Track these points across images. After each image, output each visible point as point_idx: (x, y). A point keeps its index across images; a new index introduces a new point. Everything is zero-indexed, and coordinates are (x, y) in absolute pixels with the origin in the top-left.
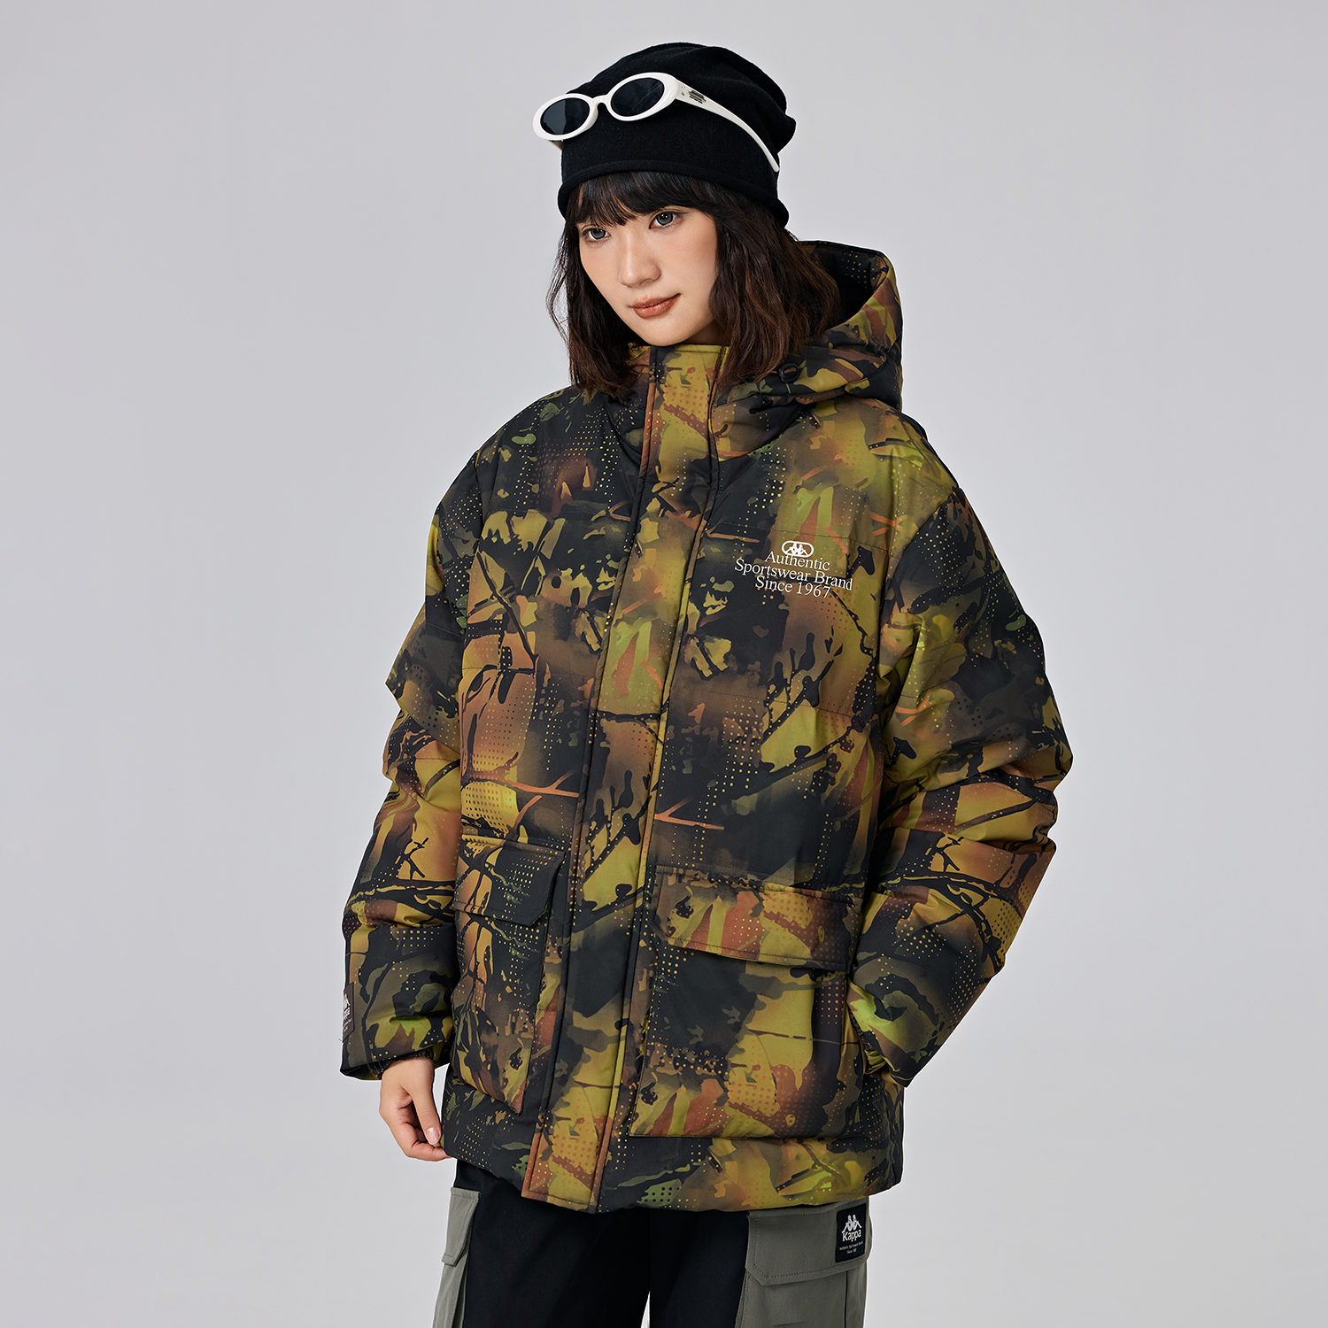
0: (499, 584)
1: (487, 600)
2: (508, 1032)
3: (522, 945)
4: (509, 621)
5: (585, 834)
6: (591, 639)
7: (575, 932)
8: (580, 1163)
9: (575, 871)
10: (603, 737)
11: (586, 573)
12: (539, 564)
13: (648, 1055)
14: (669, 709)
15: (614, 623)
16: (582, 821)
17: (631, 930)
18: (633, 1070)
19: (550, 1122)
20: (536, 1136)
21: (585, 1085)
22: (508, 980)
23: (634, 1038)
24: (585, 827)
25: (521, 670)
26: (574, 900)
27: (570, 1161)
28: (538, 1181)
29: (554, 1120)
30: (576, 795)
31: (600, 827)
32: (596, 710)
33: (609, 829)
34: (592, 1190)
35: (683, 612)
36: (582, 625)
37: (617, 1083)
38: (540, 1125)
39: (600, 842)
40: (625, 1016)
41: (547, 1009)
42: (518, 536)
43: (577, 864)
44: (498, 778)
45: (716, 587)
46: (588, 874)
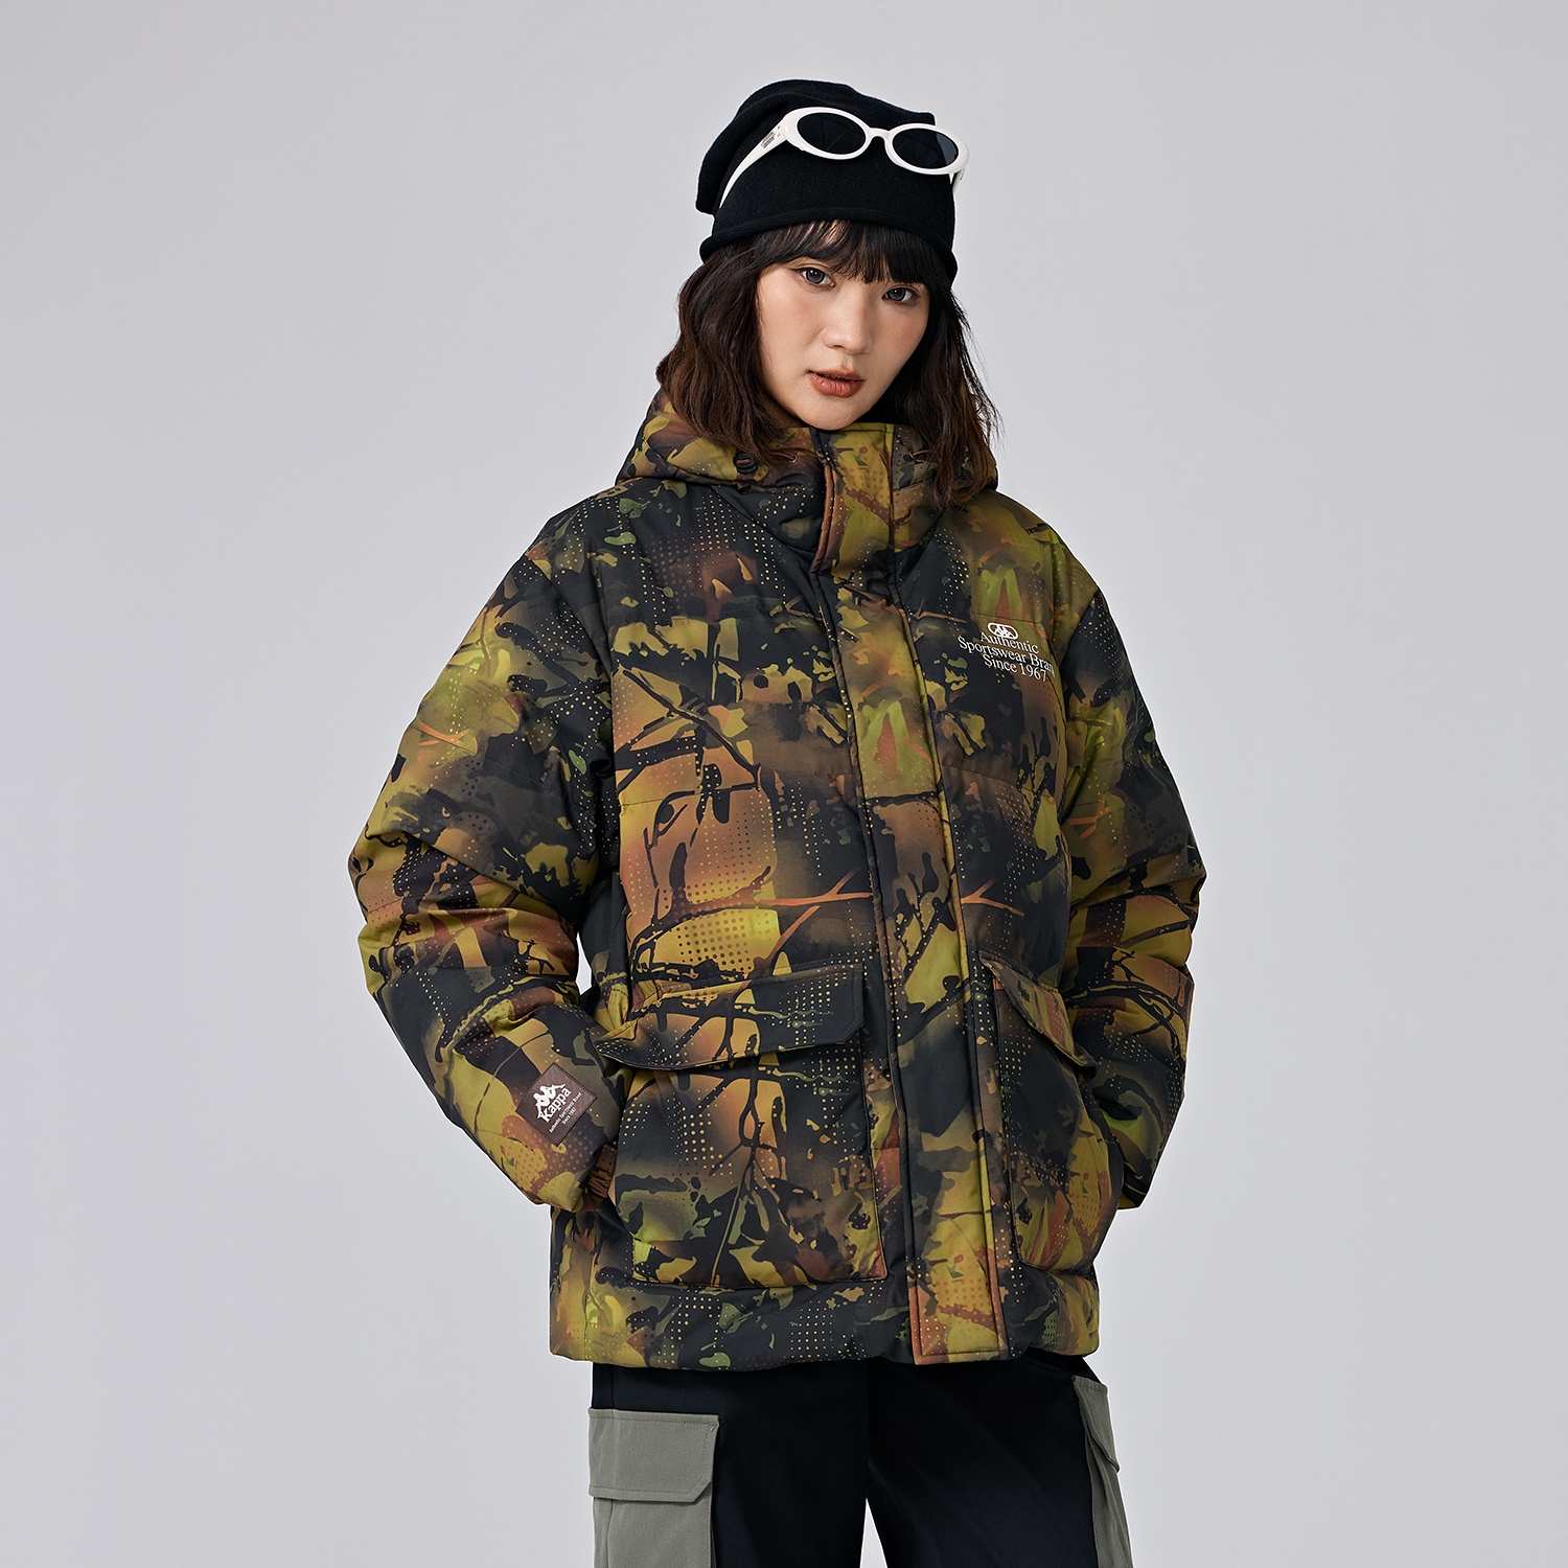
0: (676, 698)
1: (663, 718)
2: (837, 1190)
3: (835, 1079)
4: (707, 735)
5: (891, 930)
6: (830, 731)
7: (903, 1044)
8: (974, 1305)
9: (890, 974)
10: (883, 824)
11: (796, 665)
12: (723, 669)
13: (1013, 1167)
14: (945, 789)
15: (855, 707)
16: (884, 919)
17: (965, 1029)
18: (1003, 1186)
19: (924, 1270)
20: (911, 1291)
21: (953, 1216)
22: (822, 1126)
23: (996, 1150)
24: (889, 923)
25: (735, 788)
26: (894, 1007)
27: (962, 1306)
28: (930, 1341)
29: (928, 1266)
30: (867, 895)
31: (908, 918)
32: (864, 800)
33: (919, 918)
34: (996, 1330)
35: (923, 693)
36: (813, 718)
37: (987, 1207)
38: (912, 1277)
39: (912, 934)
40: (980, 1128)
41: (883, 1147)
42: (676, 645)
43: (889, 966)
44: (744, 900)
45: (950, 662)
46: (907, 973)
